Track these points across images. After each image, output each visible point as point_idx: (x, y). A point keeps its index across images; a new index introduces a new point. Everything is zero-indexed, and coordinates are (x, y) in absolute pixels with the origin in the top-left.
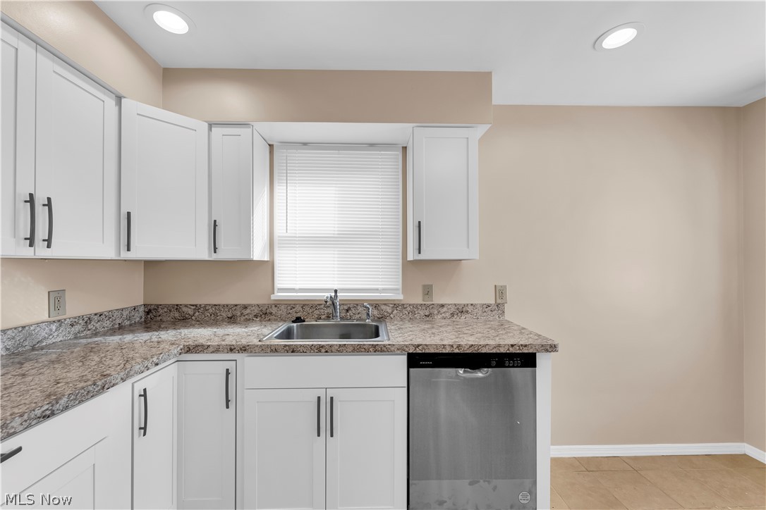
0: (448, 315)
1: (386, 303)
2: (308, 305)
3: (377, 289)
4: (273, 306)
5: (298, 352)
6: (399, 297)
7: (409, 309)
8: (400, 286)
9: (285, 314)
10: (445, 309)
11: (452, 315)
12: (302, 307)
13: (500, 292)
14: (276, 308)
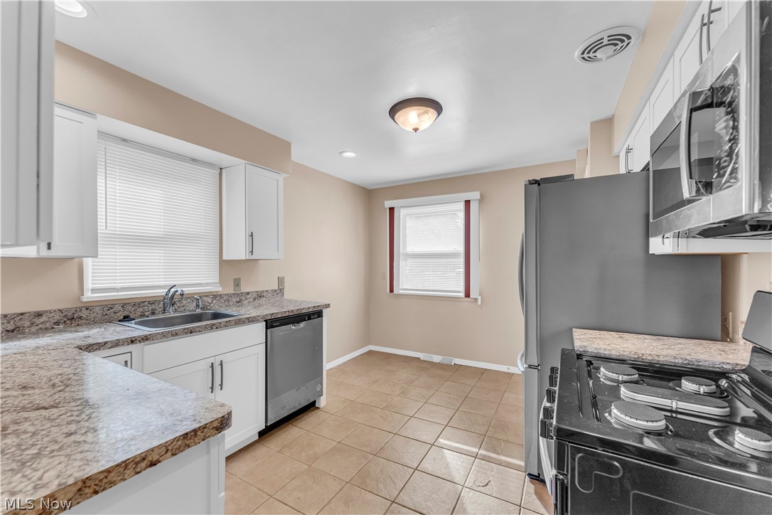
0: (252, 300)
1: (207, 295)
2: (129, 303)
3: (201, 284)
4: (84, 309)
5: (196, 332)
6: (219, 289)
7: (225, 298)
8: (218, 281)
9: (99, 316)
10: (250, 296)
11: (255, 299)
12: (123, 307)
13: (281, 281)
14: (88, 311)
